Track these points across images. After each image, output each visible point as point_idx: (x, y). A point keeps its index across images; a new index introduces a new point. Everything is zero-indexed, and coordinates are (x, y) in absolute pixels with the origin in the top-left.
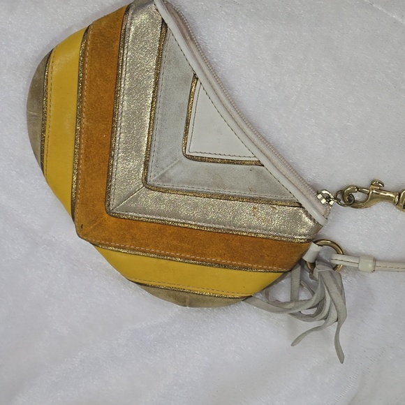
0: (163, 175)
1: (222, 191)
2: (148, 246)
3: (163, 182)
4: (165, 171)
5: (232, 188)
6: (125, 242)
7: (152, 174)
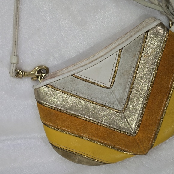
0: (119, 101)
1: (132, 72)
2: (157, 118)
3: (122, 102)
4: (116, 100)
5: (131, 66)
6: (152, 130)
7: (117, 107)
